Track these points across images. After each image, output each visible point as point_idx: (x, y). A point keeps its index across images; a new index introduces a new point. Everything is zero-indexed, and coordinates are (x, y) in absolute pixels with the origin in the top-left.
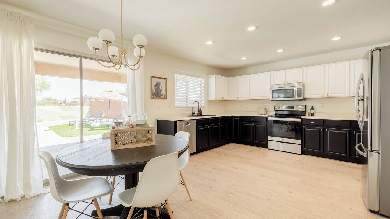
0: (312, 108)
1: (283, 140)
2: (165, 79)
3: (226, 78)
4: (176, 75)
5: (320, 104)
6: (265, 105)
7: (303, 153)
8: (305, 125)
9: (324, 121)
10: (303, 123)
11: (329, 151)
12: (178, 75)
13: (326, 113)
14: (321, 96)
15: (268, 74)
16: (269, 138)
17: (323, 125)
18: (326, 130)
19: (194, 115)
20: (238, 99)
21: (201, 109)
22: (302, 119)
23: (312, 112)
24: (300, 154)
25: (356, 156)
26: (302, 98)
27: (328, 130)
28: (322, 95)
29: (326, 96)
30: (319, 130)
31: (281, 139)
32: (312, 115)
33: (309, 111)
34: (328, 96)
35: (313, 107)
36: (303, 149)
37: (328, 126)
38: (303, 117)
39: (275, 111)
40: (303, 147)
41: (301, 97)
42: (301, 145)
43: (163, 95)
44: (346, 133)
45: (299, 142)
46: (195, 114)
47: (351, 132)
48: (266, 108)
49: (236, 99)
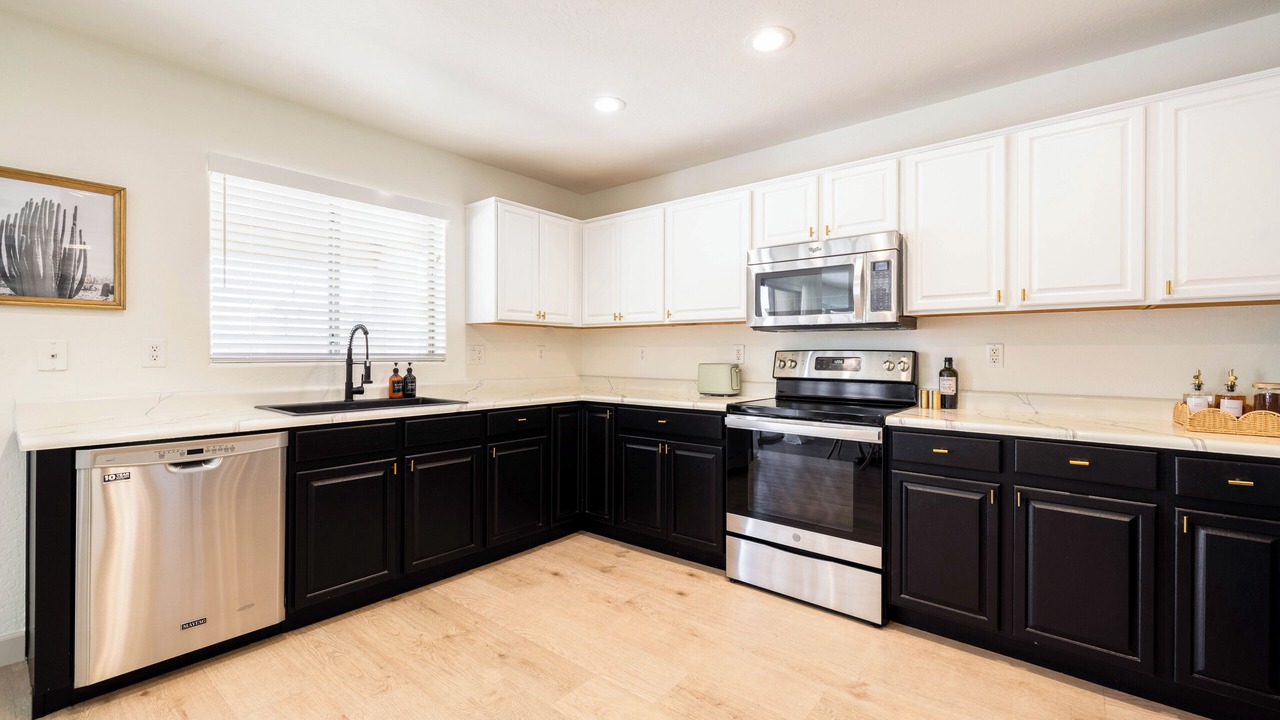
0: (946, 369)
1: (797, 538)
2: (117, 192)
3: (570, 224)
4: (215, 179)
5: (988, 348)
6: (738, 351)
7: (893, 614)
8: (904, 464)
9: (1003, 443)
10: (896, 454)
11: (1031, 623)
12: (233, 181)
13: (1017, 394)
14: (988, 302)
15: (741, 193)
16: (734, 521)
17: (1002, 469)
18: (1013, 500)
19: (357, 398)
20: (618, 323)
21: (409, 370)
22: (888, 431)
23: (948, 386)
24: (880, 623)
25: (1192, 670)
26: (890, 316)
27: (1026, 501)
28: (995, 296)
29: (1015, 304)
30: (977, 497)
31: (784, 534)
32: (949, 402)
33: (933, 384)
34: (1029, 304)
35: (949, 360)
36: (894, 600)
37: (1026, 477)
38: (893, 420)
39: (779, 379)
40: (895, 585)
41: (888, 308)
42: (885, 572)
43: (100, 287)
44: (1134, 523)
45: (872, 554)
46: (361, 391)
47: (1161, 523)
48: (736, 366)
49: (608, 321)
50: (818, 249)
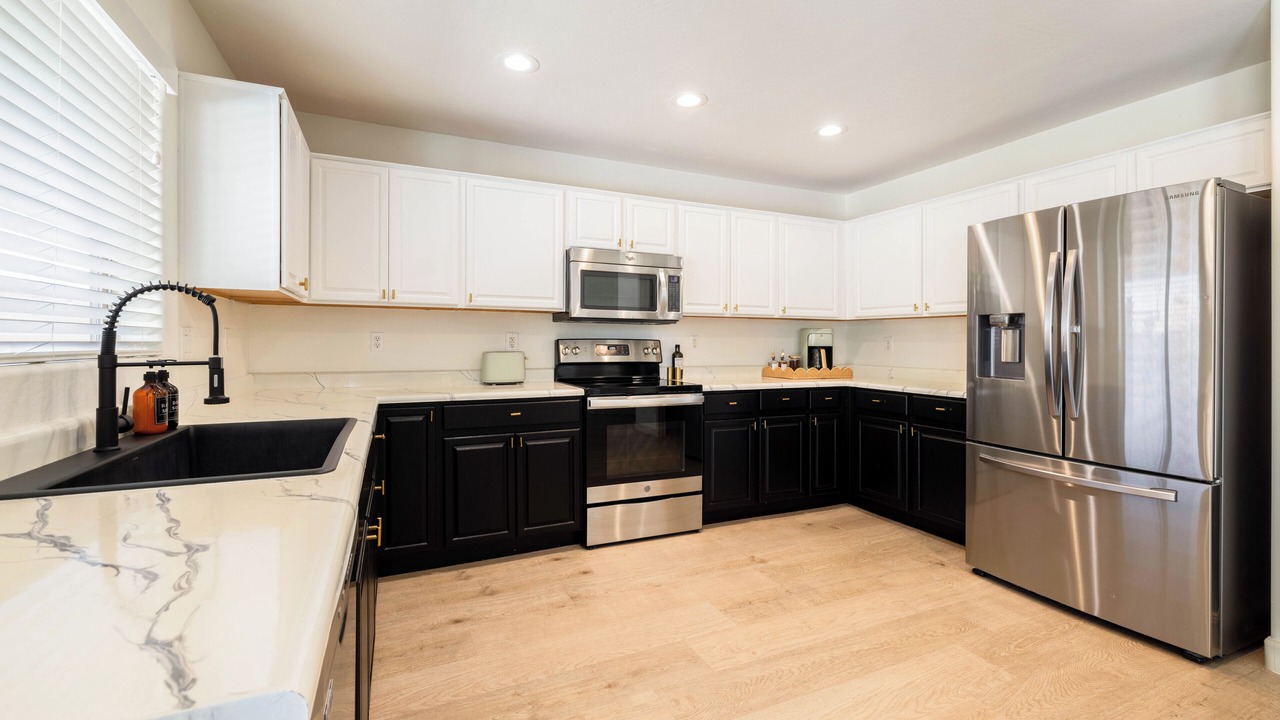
0: (677, 353)
1: (647, 489)
5: (691, 338)
13: (706, 367)
14: (719, 310)
15: (554, 191)
16: (594, 494)
20: (384, 301)
22: (705, 396)
24: (700, 527)
28: (722, 307)
30: (746, 428)
34: (737, 313)
35: (678, 346)
42: (704, 492)
44: (799, 425)
45: (695, 482)
50: (632, 258)
